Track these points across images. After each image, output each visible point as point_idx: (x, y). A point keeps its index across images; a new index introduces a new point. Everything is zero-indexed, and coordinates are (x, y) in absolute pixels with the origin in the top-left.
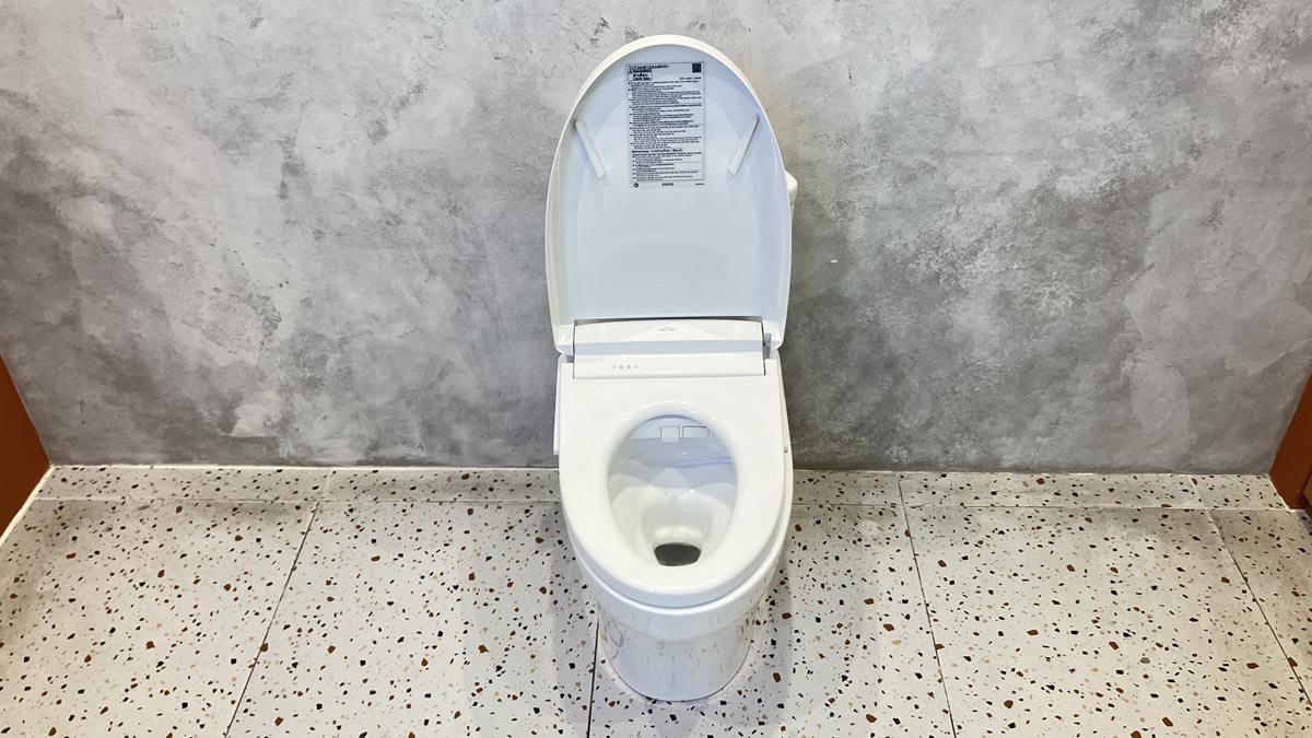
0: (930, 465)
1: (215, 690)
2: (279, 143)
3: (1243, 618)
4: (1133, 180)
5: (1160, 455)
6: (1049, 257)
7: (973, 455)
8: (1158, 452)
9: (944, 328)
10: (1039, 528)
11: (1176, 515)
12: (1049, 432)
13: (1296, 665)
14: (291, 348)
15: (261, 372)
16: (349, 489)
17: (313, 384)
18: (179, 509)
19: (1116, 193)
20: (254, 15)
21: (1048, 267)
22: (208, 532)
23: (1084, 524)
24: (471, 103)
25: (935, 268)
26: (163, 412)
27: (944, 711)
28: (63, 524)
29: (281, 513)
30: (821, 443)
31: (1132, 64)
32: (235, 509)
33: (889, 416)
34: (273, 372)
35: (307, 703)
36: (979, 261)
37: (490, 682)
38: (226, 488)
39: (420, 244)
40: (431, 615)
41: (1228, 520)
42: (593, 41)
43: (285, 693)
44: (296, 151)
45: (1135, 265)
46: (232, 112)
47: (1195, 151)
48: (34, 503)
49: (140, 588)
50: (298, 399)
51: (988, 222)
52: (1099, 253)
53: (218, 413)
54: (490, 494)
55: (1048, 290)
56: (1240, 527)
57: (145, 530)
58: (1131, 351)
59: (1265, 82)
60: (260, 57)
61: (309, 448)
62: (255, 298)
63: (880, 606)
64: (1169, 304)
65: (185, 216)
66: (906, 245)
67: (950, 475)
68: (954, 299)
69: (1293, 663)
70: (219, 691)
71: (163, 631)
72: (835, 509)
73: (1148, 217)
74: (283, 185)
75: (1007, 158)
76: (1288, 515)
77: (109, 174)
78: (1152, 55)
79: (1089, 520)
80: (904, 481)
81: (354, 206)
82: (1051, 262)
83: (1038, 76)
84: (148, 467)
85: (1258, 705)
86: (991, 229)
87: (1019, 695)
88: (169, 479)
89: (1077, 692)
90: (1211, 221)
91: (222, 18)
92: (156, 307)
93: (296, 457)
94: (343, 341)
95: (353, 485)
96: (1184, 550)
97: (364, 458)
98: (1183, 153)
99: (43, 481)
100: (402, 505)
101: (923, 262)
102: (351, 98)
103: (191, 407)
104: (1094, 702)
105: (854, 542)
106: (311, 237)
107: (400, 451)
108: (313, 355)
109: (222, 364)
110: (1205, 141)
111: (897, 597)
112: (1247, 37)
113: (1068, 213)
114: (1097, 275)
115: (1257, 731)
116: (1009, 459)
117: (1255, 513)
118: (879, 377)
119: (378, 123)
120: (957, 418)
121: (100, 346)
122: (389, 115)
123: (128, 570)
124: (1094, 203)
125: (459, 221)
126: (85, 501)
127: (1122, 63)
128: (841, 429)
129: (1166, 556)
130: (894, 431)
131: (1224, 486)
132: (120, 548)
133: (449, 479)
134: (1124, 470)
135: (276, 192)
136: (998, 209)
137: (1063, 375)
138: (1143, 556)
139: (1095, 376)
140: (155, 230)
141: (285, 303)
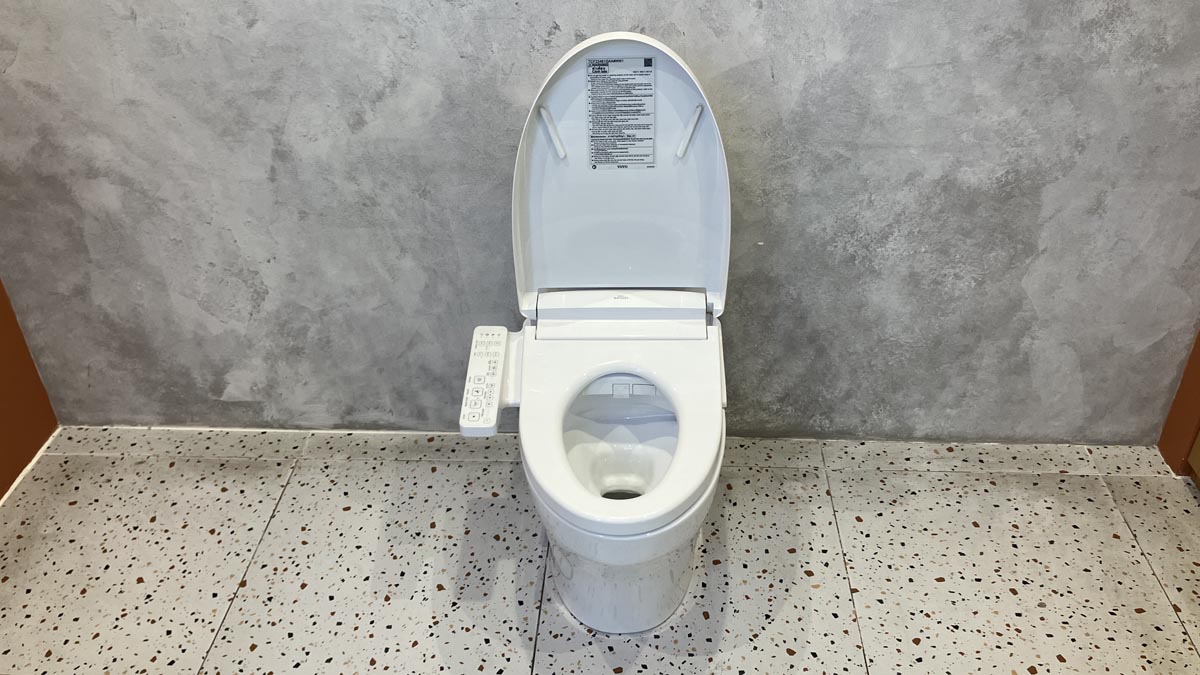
0: (850, 434)
1: (196, 620)
2: (271, 132)
3: (1131, 570)
4: (1025, 172)
5: (1057, 427)
6: (953, 242)
7: (889, 424)
8: (1057, 424)
9: (861, 306)
10: (948, 489)
11: (1072, 480)
12: (957, 404)
13: (1180, 611)
14: (277, 318)
15: (249, 341)
16: (325, 448)
17: (296, 352)
18: (172, 465)
19: (1011, 183)
20: (251, 16)
21: (953, 250)
22: (197, 484)
23: (988, 486)
24: (440, 97)
25: (851, 250)
26: (161, 376)
27: (859, 647)
28: (67, 476)
29: (263, 468)
30: (752, 412)
31: (1021, 66)
32: (222, 465)
33: (813, 388)
34: (260, 341)
35: (280, 632)
36: (890, 245)
37: (446, 616)
38: (216, 447)
39: (393, 225)
40: (395, 558)
41: (1120, 485)
42: (547, 42)
43: (260, 623)
44: (285, 138)
45: (1030, 249)
46: (229, 103)
47: (1080, 146)
48: (42, 457)
49: (134, 531)
50: (282, 366)
51: (898, 209)
52: (997, 238)
53: (210, 378)
54: (451, 455)
55: (952, 271)
56: (1131, 491)
57: (141, 482)
58: (1029, 329)
59: (1140, 84)
60: (255, 55)
61: (290, 412)
62: (245, 272)
63: (801, 556)
64: (1061, 285)
65: (185, 197)
66: (824, 229)
67: (869, 444)
68: (868, 280)
69: (1177, 609)
70: (200, 621)
71: (151, 569)
72: (764, 471)
73: (1040, 206)
74: (273, 169)
75: (913, 151)
76: (1175, 481)
77: (119, 158)
78: (1039, 59)
79: (993, 483)
80: (826, 448)
81: (335, 189)
82: (954, 246)
83: (939, 77)
84: (146, 428)
85: (1145, 645)
86: (900, 215)
87: (927, 633)
88: (164, 439)
89: (979, 631)
90: (1097, 210)
91: (223, 19)
92: (158, 279)
93: (278, 420)
94: (324, 313)
95: (329, 446)
96: (1080, 509)
97: (340, 422)
98: (1069, 147)
99: (51, 439)
100: (372, 463)
101: (840, 245)
102: (332, 91)
103: (185, 373)
104: (993, 640)
105: (780, 500)
106: (296, 217)
107: (373, 416)
108: (296, 325)
109: (215, 333)
110: (1088, 137)
111: (817, 547)
112: (1122, 43)
113: (969, 202)
114: (996, 259)
115: (1144, 668)
116: (921, 429)
117: (1144, 479)
118: (803, 350)
119: (357, 114)
120: (873, 390)
121: (106, 316)
122: (367, 106)
123: (123, 516)
124: (992, 192)
125: (427, 203)
126: (87, 457)
127: (1012, 66)
128: (769, 399)
129: (1062, 515)
130: (817, 401)
131: (1116, 456)
132: (117, 497)
133: (416, 442)
134: (1025, 440)
135: (266, 176)
136: (906, 197)
137: (967, 350)
138: (1041, 514)
139: (997, 352)
140: (159, 209)
141: (271, 277)
